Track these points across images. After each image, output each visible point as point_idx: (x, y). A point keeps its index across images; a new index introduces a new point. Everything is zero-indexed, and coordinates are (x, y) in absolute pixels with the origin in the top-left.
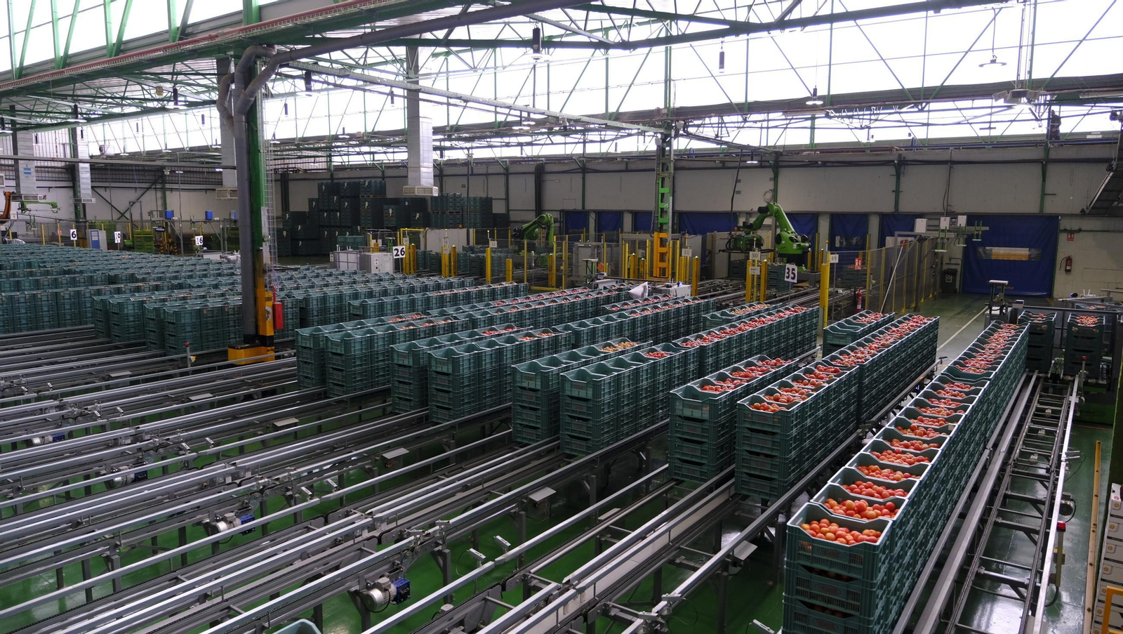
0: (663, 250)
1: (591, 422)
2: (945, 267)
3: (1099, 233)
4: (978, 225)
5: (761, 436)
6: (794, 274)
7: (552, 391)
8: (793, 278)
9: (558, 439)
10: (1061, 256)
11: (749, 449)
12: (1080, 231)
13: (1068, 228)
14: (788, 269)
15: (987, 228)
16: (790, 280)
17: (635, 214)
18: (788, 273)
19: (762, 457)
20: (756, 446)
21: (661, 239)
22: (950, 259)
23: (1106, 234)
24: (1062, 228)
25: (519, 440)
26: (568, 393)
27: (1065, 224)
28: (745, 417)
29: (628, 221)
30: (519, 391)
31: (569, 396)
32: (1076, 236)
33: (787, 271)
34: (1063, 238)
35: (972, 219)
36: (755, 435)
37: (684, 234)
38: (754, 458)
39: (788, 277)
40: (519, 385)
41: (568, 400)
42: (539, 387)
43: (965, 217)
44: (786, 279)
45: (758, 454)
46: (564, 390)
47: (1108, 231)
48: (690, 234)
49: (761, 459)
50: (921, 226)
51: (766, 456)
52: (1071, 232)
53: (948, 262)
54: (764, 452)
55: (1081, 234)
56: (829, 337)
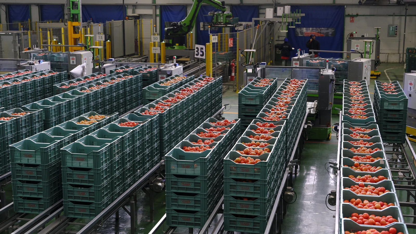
0: (77, 36)
1: (93, 188)
2: (276, 43)
3: (368, 17)
4: (298, 13)
5: (244, 184)
6: (203, 52)
7: (51, 164)
8: (202, 55)
9: (61, 205)
10: (347, 33)
11: (235, 195)
12: (357, 15)
13: (351, 14)
14: (197, 48)
15: (304, 15)
16: (199, 57)
17: (41, 7)
18: (197, 51)
19: (246, 200)
20: (240, 192)
21: (74, 27)
22: (279, 37)
23: (372, 17)
24: (347, 14)
25: (21, 211)
26: (69, 165)
27: (349, 11)
28: (231, 170)
29: (35, 13)
30: (19, 168)
31: (71, 168)
32: (355, 19)
33: (196, 50)
34: (347, 20)
35: (294, 8)
36: (239, 183)
37: (90, 22)
38: (240, 202)
39: (197, 55)
40: (19, 162)
41: (70, 171)
42: (39, 162)
43: (290, 7)
44: (196, 56)
45: (241, 198)
46: (65, 163)
47: (374, 15)
48: (94, 22)
49: (245, 202)
50: (269, 14)
51: (249, 199)
52: (352, 16)
53: (277, 39)
54: (248, 196)
55: (358, 17)
56: (243, 99)
